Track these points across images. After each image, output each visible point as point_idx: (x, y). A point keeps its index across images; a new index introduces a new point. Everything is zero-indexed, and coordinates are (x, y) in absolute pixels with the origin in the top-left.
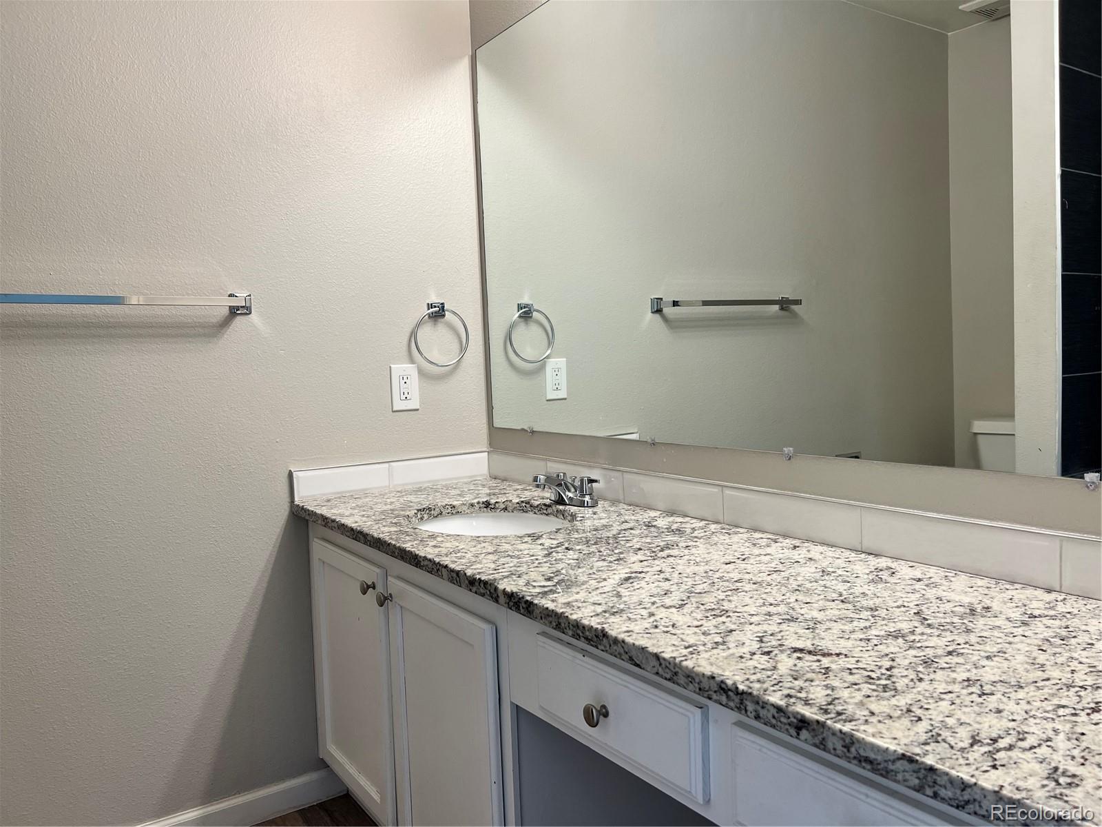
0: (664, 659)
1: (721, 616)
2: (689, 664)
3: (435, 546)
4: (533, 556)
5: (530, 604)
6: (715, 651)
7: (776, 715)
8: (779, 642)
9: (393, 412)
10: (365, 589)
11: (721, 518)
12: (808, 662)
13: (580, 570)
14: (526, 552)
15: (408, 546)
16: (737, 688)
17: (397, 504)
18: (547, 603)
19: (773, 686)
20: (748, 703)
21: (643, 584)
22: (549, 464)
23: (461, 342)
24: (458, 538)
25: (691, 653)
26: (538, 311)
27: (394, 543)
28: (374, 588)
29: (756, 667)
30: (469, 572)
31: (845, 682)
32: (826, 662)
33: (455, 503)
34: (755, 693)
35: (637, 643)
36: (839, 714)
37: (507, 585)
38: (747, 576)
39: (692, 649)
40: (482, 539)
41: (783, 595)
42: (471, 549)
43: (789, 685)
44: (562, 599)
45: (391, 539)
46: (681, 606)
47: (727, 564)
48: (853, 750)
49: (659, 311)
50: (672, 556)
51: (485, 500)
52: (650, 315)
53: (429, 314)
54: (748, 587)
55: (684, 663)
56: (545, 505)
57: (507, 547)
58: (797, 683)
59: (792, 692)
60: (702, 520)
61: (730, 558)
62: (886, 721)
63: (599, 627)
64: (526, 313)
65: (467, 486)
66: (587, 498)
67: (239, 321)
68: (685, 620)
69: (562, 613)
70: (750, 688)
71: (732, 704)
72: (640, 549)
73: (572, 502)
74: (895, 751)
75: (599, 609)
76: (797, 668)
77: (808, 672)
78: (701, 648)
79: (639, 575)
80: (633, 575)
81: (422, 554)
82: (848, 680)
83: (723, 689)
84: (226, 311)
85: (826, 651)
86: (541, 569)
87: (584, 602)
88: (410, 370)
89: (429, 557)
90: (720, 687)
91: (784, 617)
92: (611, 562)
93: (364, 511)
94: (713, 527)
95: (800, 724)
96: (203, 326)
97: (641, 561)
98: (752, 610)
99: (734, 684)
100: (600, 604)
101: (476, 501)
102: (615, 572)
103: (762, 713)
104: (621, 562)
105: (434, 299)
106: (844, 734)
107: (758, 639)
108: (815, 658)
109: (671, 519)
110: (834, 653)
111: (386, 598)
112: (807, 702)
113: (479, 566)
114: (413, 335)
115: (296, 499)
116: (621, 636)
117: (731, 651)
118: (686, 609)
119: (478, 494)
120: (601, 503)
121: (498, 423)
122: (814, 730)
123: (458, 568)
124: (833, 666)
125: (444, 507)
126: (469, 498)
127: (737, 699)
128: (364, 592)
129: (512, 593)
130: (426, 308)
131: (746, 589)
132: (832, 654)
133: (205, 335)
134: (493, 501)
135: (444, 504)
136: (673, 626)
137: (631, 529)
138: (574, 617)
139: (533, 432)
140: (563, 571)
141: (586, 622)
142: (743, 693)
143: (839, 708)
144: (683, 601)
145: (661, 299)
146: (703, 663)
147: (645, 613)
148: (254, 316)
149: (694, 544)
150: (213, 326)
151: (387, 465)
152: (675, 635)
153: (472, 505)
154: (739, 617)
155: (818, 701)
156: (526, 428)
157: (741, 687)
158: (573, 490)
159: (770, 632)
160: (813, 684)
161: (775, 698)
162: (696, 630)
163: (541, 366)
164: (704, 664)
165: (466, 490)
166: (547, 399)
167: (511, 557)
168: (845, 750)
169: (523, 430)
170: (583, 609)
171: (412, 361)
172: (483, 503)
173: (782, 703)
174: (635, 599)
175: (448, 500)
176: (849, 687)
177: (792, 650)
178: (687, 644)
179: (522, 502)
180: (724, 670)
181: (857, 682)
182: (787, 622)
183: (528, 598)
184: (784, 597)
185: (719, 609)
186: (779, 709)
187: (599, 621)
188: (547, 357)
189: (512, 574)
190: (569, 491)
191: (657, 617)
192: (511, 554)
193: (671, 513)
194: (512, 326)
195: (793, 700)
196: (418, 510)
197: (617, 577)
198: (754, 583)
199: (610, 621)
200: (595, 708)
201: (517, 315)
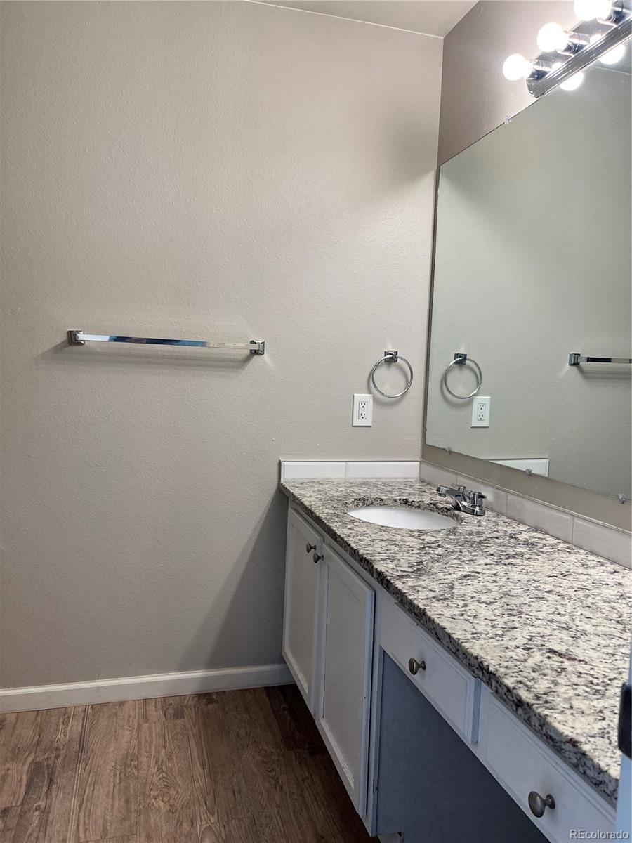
0: (453, 639)
1: (514, 616)
2: (466, 645)
3: (350, 529)
4: (411, 547)
5: (389, 582)
6: (492, 640)
7: (507, 693)
8: (543, 643)
9: (353, 426)
10: (310, 548)
11: (570, 539)
12: (555, 662)
13: (437, 564)
14: (408, 544)
15: (333, 526)
16: (488, 669)
17: (344, 493)
18: (399, 585)
19: (513, 673)
20: (493, 681)
21: (476, 581)
22: (459, 478)
23: (407, 380)
24: (369, 525)
25: (474, 638)
26: (470, 360)
27: (325, 521)
28: (315, 549)
29: (512, 657)
30: (361, 552)
31: (570, 681)
32: (567, 664)
33: (383, 497)
34: (497, 675)
35: (441, 624)
36: (547, 702)
37: (380, 567)
38: (558, 589)
39: (476, 635)
40: (384, 528)
41: (575, 609)
42: (373, 535)
43: (527, 674)
44: (410, 582)
45: (326, 519)
46: (491, 603)
47: (549, 577)
48: (544, 729)
49: (576, 364)
50: (512, 564)
51: (405, 498)
52: (567, 366)
53: (385, 359)
54: (552, 597)
55: (464, 644)
56: (446, 508)
57: (398, 537)
58: (533, 674)
59: (525, 680)
60: (557, 538)
61: (556, 573)
62: (577, 715)
63: (423, 607)
64: (461, 361)
65: (399, 485)
66: (477, 509)
67: (256, 357)
68: (487, 614)
69: (405, 593)
70: (497, 670)
71: (484, 679)
72: (492, 555)
73: (465, 510)
74: (567, 736)
75: (432, 594)
76: (541, 664)
77: (547, 668)
78: (484, 636)
79: (477, 575)
80: (472, 574)
81: (339, 533)
82: (572, 680)
83: (481, 667)
84: (248, 352)
85: (573, 656)
86: (410, 558)
87: (424, 588)
88: (368, 398)
89: (342, 536)
90: (479, 666)
91: (562, 625)
92: (464, 561)
93: (320, 495)
94: (562, 545)
95: (519, 703)
96: (232, 361)
97: (486, 564)
98: (540, 615)
99: (488, 666)
100: (434, 591)
101: (399, 498)
102: (462, 569)
103: (500, 689)
104: (471, 563)
105: (390, 349)
106: (541, 717)
107: (529, 637)
108: (561, 659)
109: (533, 534)
110: (578, 658)
111: (319, 558)
112: (529, 689)
113: (370, 548)
114: (372, 374)
115: (282, 479)
116: (433, 617)
117: (502, 643)
118: (493, 607)
119: (403, 493)
120: (487, 513)
121: (429, 441)
122: (525, 709)
123: (355, 548)
124: (570, 669)
125: (375, 499)
126: (395, 495)
127: (487, 676)
128: (308, 551)
129: (381, 572)
130: (383, 354)
131: (549, 599)
132: (576, 660)
133: (233, 367)
134: (410, 500)
135: (375, 497)
136: (475, 616)
137: (497, 538)
138: (411, 597)
139: (450, 452)
140: (425, 563)
141: (416, 602)
142: (491, 673)
143: (550, 698)
144: (495, 599)
145: (579, 355)
146: (477, 647)
147: (461, 603)
148: (266, 357)
149: (537, 557)
150: (240, 361)
151: (344, 463)
152: (471, 623)
153: (395, 501)
154: (527, 619)
155: (538, 690)
156: (446, 448)
157: (491, 669)
158: (468, 500)
159: (541, 634)
160: (544, 677)
161: (509, 682)
162: (489, 622)
163: (469, 401)
164: (475, 649)
165: (397, 488)
166: (473, 426)
167: (396, 545)
168: (540, 728)
169: (444, 449)
170: (420, 593)
171: (370, 392)
172: (403, 500)
173: (511, 686)
174: (461, 592)
175: (379, 494)
176: (569, 686)
177: (548, 650)
178: (474, 631)
179: (431, 504)
180: (487, 655)
181: (579, 683)
182: (561, 629)
183: (389, 578)
184: (574, 610)
185: (517, 610)
186: (508, 689)
187: (425, 603)
188: (475, 395)
189: (389, 559)
190: (465, 501)
191: (467, 608)
192: (397, 543)
193: (536, 529)
194: (449, 370)
195: (520, 685)
196: (355, 499)
197: (460, 573)
198: (559, 596)
199: (433, 605)
200: (416, 662)
201: (454, 361)
